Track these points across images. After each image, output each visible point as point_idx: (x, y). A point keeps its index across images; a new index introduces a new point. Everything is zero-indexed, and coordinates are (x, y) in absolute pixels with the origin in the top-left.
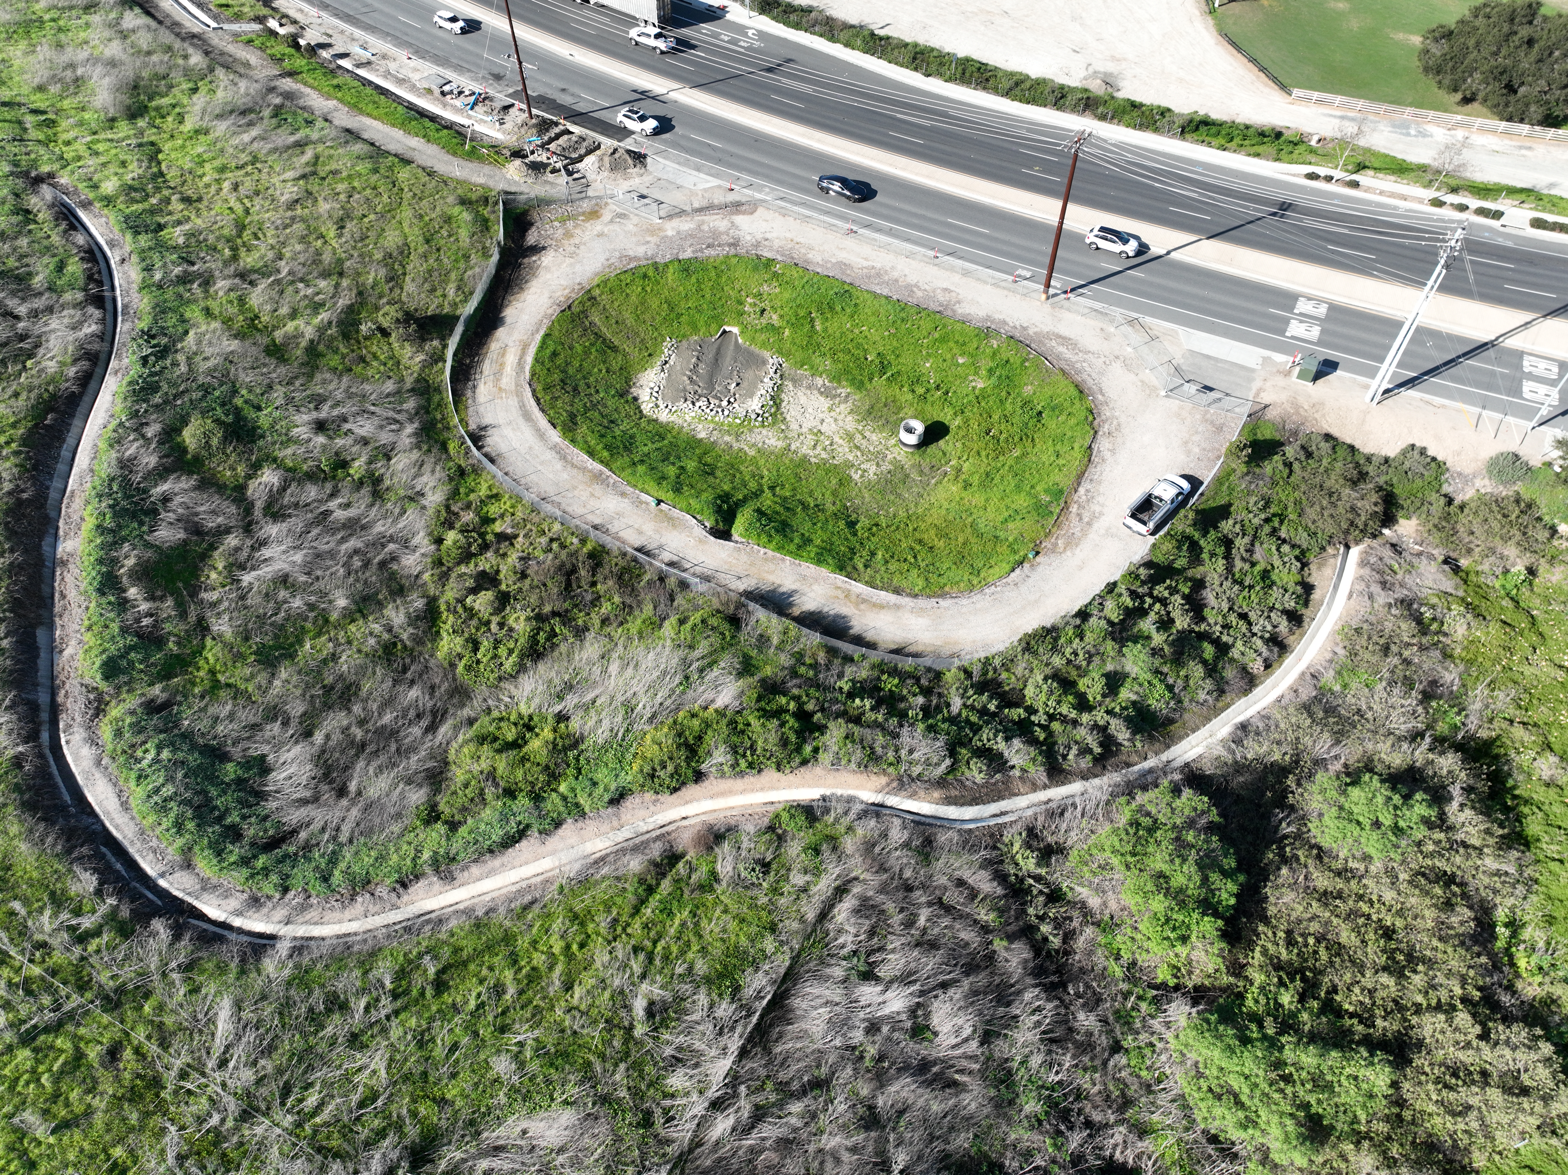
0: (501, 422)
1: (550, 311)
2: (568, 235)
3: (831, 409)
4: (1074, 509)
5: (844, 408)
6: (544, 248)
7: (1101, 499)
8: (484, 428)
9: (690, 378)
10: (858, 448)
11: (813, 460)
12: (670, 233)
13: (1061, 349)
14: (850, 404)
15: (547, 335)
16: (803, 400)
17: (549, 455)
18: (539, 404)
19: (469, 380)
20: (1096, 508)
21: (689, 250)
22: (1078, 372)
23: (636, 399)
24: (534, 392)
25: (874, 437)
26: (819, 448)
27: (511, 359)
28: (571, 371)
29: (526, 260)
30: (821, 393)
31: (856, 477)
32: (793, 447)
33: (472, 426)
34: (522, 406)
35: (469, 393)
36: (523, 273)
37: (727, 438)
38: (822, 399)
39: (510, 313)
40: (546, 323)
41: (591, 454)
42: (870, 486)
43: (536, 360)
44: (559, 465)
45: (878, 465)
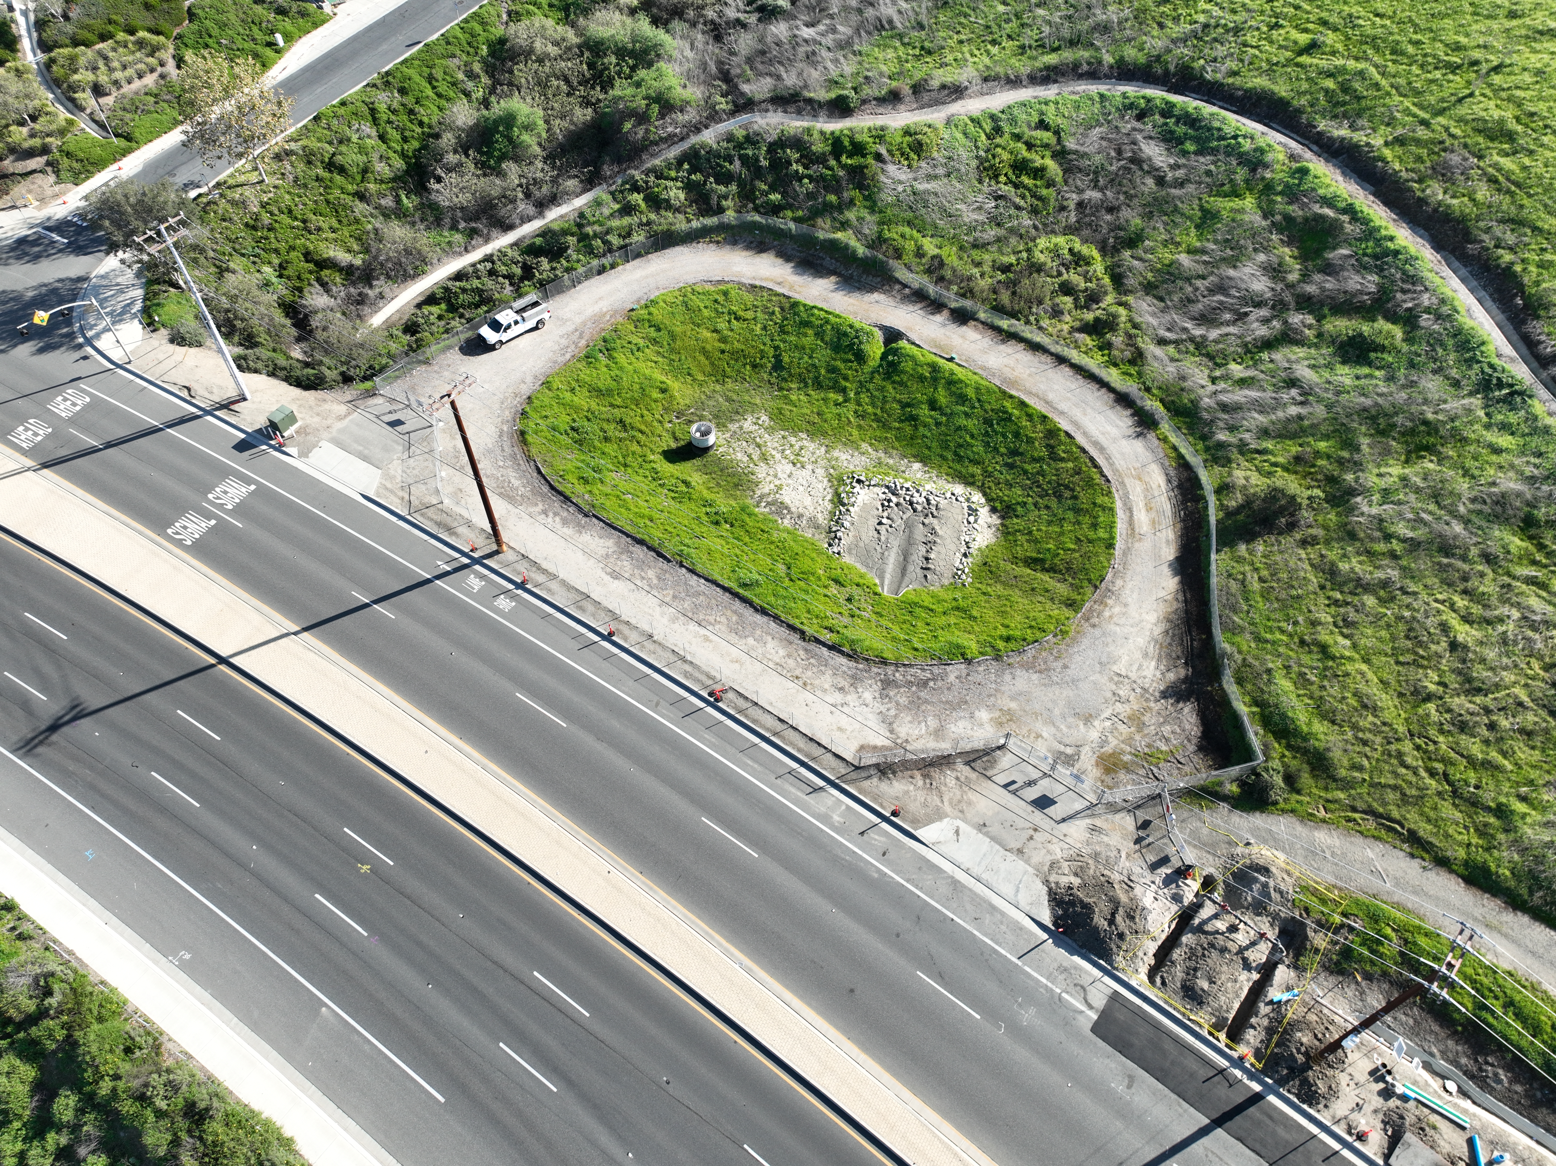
0: (1124, 442)
1: (1119, 583)
2: (1136, 720)
3: (779, 488)
4: (583, 343)
5: (765, 488)
6: (1164, 695)
7: (557, 347)
8: (1139, 435)
9: (933, 532)
10: (759, 446)
11: (804, 436)
12: (983, 715)
13: (516, 483)
14: (758, 493)
15: (1110, 546)
16: (808, 501)
17: (1063, 406)
18: (1092, 459)
19: (1180, 486)
20: (564, 342)
21: (952, 678)
22: (514, 457)
23: (993, 510)
24: (1102, 474)
25: (739, 456)
26: (797, 447)
27: (1142, 518)
28: (1070, 515)
29: (1182, 673)
30: (787, 508)
31: (764, 418)
32: (823, 449)
33: (1151, 436)
34: (1108, 458)
35: (1172, 473)
36: (1177, 650)
37: (891, 462)
38: (787, 500)
39: (1170, 584)
40: (1117, 562)
41: (1023, 404)
42: (753, 408)
43: (1111, 509)
44: (1051, 396)
45: (741, 428)
